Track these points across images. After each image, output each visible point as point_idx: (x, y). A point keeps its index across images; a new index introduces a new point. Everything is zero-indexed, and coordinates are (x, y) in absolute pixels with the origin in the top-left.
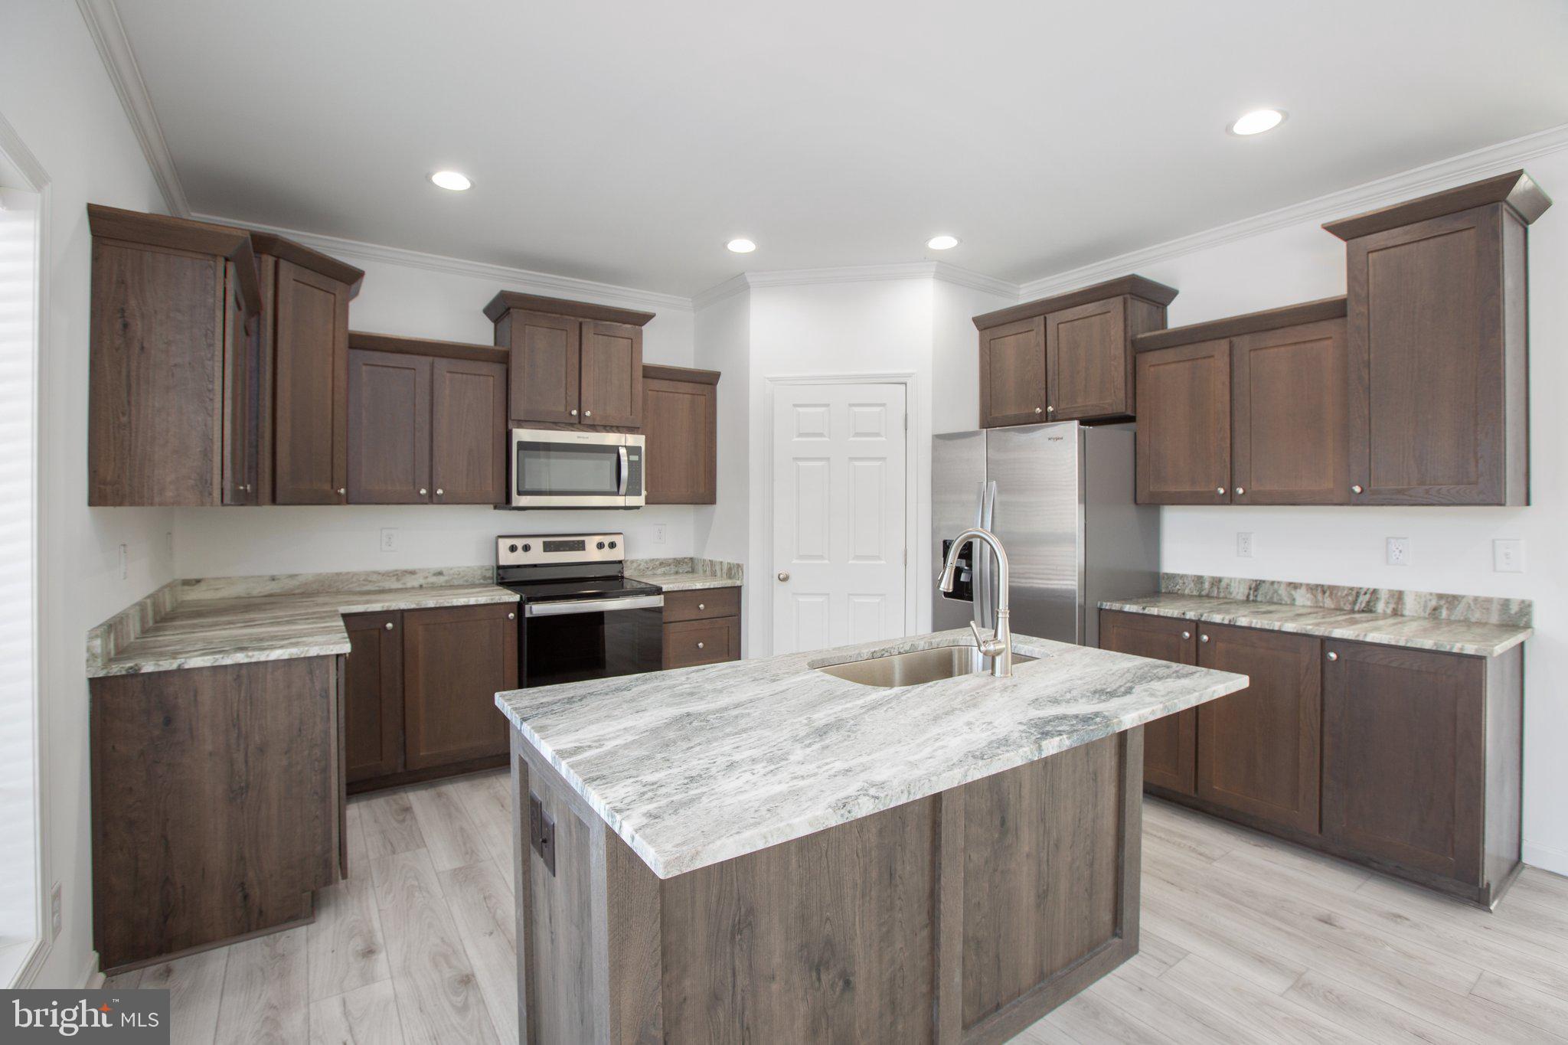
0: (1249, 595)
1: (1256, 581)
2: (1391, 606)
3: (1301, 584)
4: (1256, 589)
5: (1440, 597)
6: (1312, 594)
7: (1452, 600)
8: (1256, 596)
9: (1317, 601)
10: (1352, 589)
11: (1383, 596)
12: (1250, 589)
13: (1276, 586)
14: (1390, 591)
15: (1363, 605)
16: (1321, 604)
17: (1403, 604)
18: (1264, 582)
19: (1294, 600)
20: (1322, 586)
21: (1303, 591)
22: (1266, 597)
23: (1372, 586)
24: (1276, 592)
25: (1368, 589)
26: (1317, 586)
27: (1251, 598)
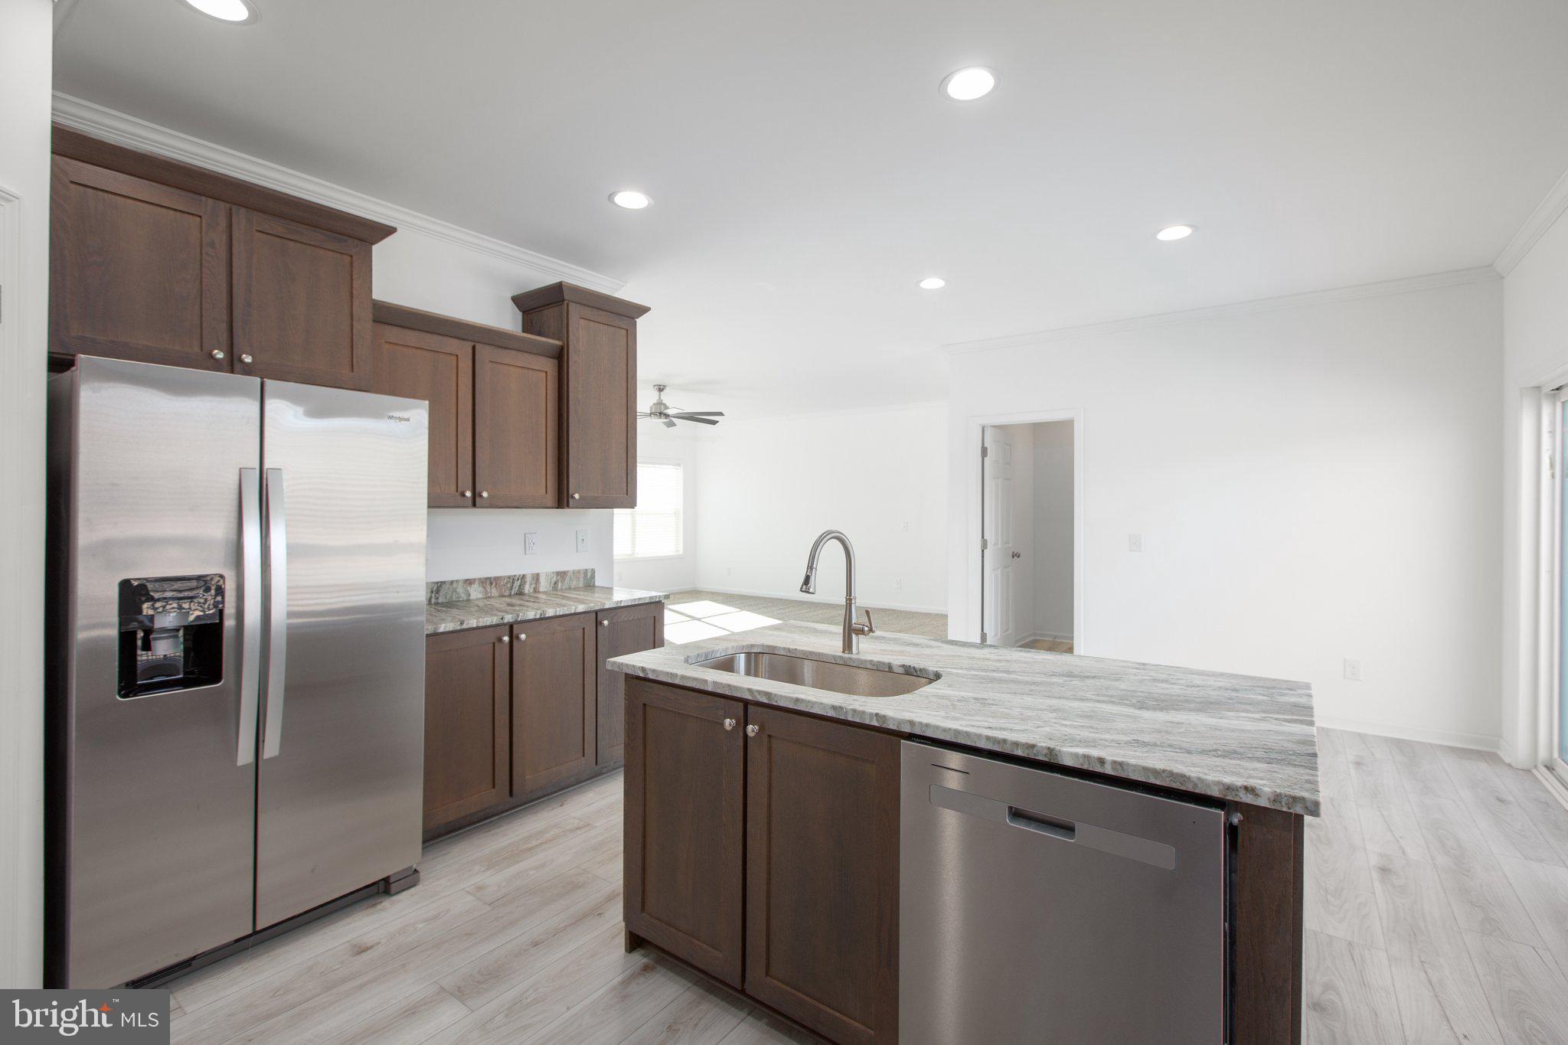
0: (431, 598)
1: (438, 583)
2: (533, 586)
3: (475, 579)
4: (438, 591)
5: (558, 573)
6: (483, 587)
7: (562, 575)
8: (438, 598)
9: (486, 593)
10: (509, 577)
11: (528, 579)
12: (432, 592)
13: (455, 585)
14: (532, 574)
15: (517, 589)
16: (489, 595)
17: (539, 583)
18: (445, 582)
19: (469, 595)
20: (490, 578)
21: (476, 586)
22: (446, 598)
23: (522, 573)
24: (455, 591)
25: (520, 576)
26: (486, 579)
27: (433, 601)
